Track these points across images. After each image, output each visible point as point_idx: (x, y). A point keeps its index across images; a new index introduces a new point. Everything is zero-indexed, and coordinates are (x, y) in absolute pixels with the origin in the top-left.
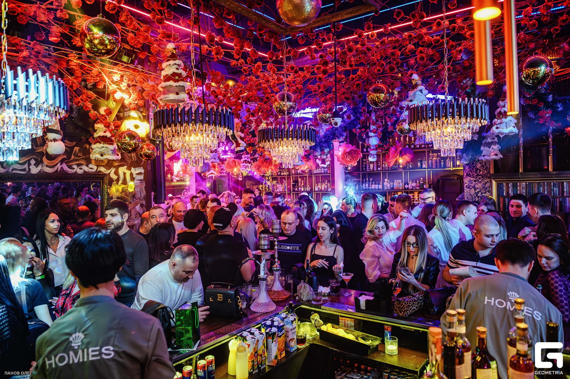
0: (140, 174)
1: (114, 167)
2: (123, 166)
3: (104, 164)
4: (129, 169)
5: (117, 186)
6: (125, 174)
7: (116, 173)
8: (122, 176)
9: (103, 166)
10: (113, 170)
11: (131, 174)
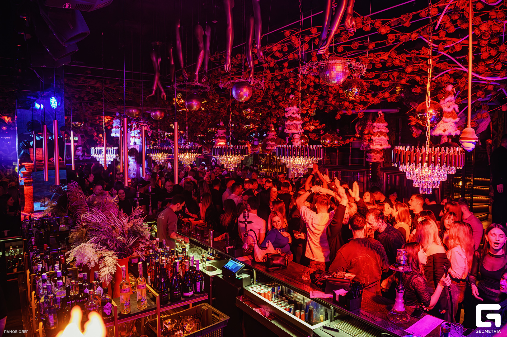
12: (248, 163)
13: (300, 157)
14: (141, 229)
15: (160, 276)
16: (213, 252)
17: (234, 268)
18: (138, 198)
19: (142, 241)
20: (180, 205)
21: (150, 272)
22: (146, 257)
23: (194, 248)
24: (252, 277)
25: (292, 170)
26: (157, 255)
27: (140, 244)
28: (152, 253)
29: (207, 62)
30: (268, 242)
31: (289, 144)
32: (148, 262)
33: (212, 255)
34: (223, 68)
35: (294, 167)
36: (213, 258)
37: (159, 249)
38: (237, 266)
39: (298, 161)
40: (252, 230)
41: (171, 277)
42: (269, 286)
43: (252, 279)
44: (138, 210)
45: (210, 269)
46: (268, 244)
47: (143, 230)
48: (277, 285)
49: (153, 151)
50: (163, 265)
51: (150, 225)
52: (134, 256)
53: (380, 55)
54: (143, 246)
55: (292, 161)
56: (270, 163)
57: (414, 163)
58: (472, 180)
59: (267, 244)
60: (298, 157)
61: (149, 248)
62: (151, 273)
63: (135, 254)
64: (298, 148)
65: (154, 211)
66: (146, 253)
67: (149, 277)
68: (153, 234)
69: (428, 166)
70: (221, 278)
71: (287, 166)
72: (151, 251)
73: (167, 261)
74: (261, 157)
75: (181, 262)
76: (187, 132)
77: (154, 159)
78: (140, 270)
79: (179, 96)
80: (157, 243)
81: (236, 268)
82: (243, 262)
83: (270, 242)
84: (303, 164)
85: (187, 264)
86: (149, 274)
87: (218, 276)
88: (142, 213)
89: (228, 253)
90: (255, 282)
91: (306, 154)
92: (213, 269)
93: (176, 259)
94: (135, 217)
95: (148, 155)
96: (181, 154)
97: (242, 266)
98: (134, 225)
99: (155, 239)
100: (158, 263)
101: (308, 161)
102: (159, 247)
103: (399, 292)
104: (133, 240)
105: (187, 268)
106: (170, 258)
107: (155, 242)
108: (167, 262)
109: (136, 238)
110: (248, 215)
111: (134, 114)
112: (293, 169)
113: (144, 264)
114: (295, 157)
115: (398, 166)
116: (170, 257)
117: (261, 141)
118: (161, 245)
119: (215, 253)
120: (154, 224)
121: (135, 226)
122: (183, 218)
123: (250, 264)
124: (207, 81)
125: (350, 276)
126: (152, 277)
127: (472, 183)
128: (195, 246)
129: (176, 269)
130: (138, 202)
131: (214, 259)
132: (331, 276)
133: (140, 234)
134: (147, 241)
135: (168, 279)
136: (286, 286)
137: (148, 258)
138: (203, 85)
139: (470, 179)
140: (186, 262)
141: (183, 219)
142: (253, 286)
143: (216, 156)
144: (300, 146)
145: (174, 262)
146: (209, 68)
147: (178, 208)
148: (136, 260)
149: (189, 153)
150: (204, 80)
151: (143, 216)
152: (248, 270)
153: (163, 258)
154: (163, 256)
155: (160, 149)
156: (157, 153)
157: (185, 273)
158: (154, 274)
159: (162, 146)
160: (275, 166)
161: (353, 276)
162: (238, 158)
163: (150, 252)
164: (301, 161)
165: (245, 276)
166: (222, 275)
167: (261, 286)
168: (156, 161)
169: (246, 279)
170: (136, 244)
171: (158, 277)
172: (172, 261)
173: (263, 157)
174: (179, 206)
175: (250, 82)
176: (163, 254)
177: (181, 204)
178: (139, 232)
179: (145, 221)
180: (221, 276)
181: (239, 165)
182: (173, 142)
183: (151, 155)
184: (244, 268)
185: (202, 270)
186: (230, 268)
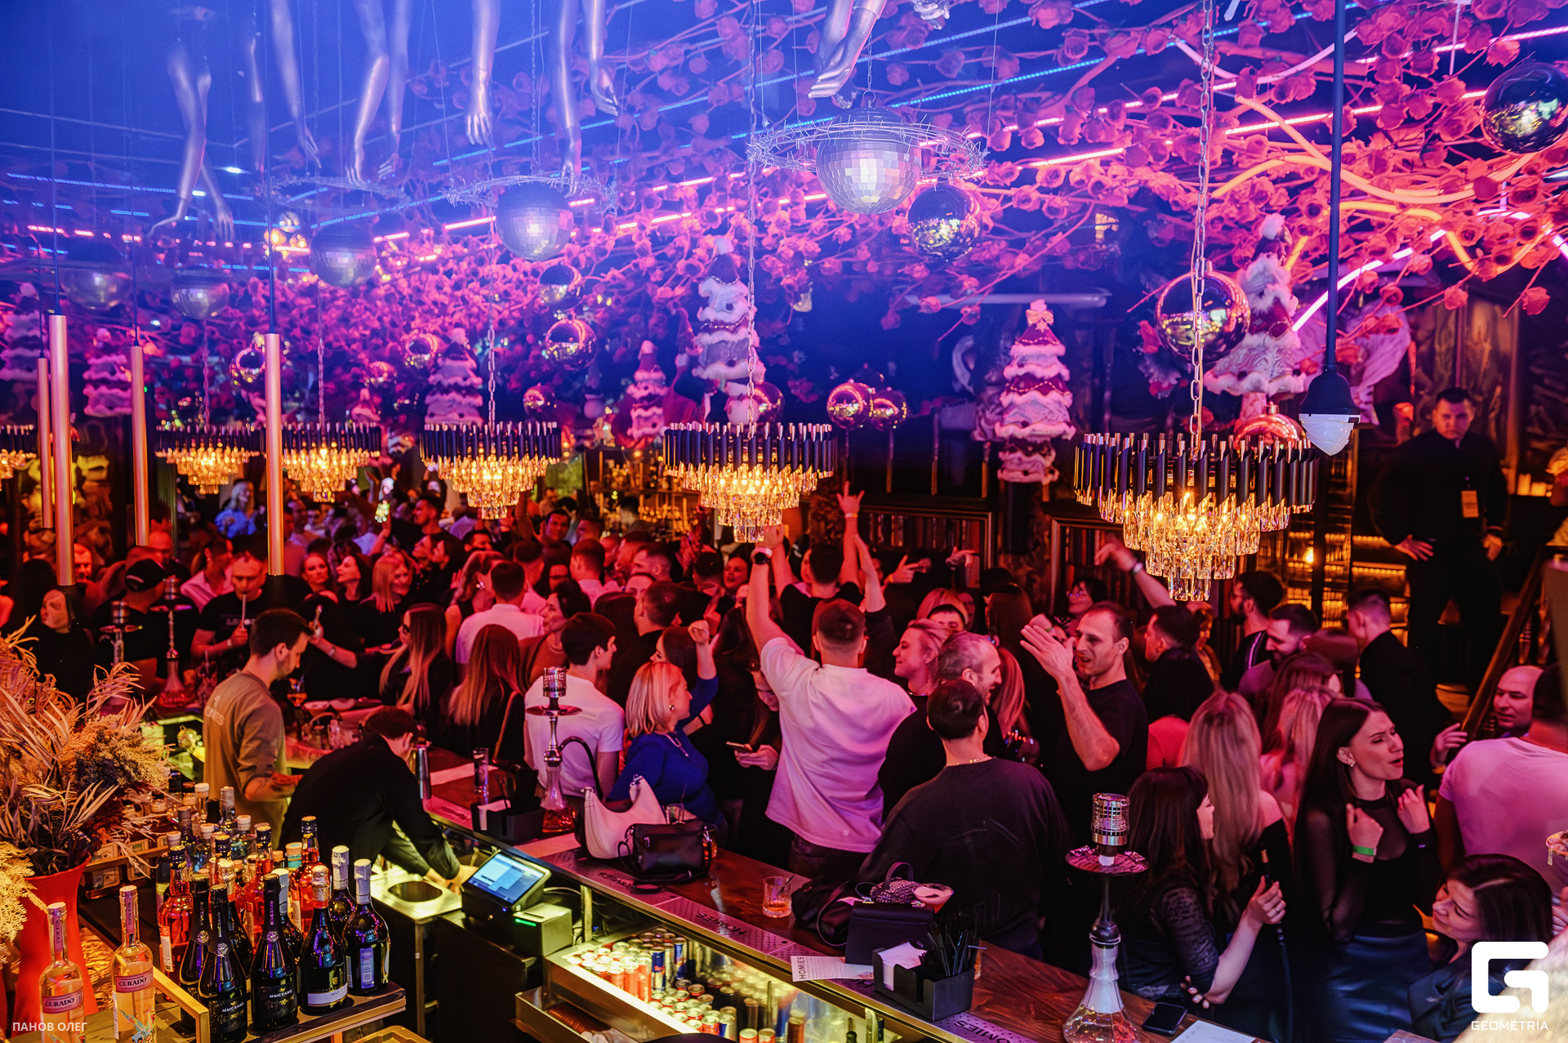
0: (99, 468)
12: (565, 482)
13: (751, 469)
14: (130, 754)
15: (213, 934)
17: (507, 886)
18: (118, 626)
19: (137, 801)
20: (285, 651)
21: (171, 921)
22: (153, 861)
24: (577, 915)
25: (723, 513)
26: (197, 849)
27: (129, 812)
28: (178, 848)
29: (395, 101)
30: (638, 783)
31: (712, 419)
32: (162, 882)
34: (461, 128)
35: (732, 507)
37: (208, 829)
38: (518, 875)
39: (744, 482)
40: (578, 740)
41: (257, 935)
42: (640, 946)
43: (579, 924)
44: (118, 680)
45: (416, 891)
46: (638, 791)
47: (139, 759)
48: (671, 939)
49: (182, 440)
50: (225, 891)
51: (171, 734)
52: (105, 860)
53: (1037, 100)
54: (140, 820)
55: (722, 482)
56: (646, 485)
57: (1149, 494)
58: (1347, 546)
59: (633, 787)
60: (744, 468)
61: (165, 825)
62: (175, 925)
63: (108, 852)
64: (744, 435)
65: (189, 675)
66: (153, 845)
67: (166, 940)
68: (186, 766)
69: (1198, 501)
70: (460, 923)
71: (706, 502)
72: (175, 836)
73: (239, 873)
74: (611, 463)
75: (298, 875)
76: (321, 367)
77: (183, 471)
78: (129, 914)
79: (288, 223)
80: (199, 805)
81: (518, 884)
82: (543, 861)
83: (643, 782)
84: (762, 492)
85: (321, 882)
86: (165, 930)
87: (448, 918)
88: (134, 688)
89: (484, 828)
90: (588, 935)
91: (775, 455)
92: (427, 894)
93: (277, 865)
94: (106, 703)
95: (159, 454)
96: (298, 452)
97: (539, 875)
98: (100, 738)
99: (192, 790)
100: (204, 884)
101: (780, 482)
102: (208, 821)
103: (1101, 946)
104: (95, 796)
105: (324, 896)
106: (250, 861)
107: (190, 800)
108: (239, 880)
109: (112, 790)
110: (564, 682)
111: (102, 294)
112: (728, 510)
113: (146, 888)
114: (735, 469)
115: (1095, 502)
116: (253, 857)
117: (610, 401)
118: (214, 811)
120: (188, 725)
121: (107, 743)
122: (307, 701)
123: (567, 867)
124: (401, 171)
125: (935, 896)
126: (181, 940)
127: (1346, 554)
129: (277, 905)
130: (120, 642)
132: (867, 900)
133: (127, 774)
134: (158, 796)
135: (246, 943)
136: (705, 941)
137: (163, 865)
138: (382, 191)
139: (1342, 542)
140: (316, 875)
141: (308, 706)
142: (582, 948)
143: (436, 460)
144: (753, 429)
145: (269, 877)
146: (405, 123)
147: (280, 664)
148: (113, 877)
149: (330, 448)
150: (385, 170)
151: (140, 702)
152: (563, 888)
153: (225, 863)
154: (225, 856)
155: (210, 431)
156: (197, 448)
157: (313, 915)
158: (185, 928)
159: (218, 417)
160: (665, 497)
161: (946, 894)
162: (521, 471)
163: (168, 841)
164: (758, 483)
165: (550, 912)
166: (463, 915)
167: (610, 947)
168: (193, 481)
169: (553, 924)
170: (110, 815)
171: (203, 938)
172: (262, 870)
173: (620, 462)
174: (281, 657)
175: (566, 187)
176: (223, 848)
177: (289, 647)
178: (122, 768)
179: (151, 717)
180: (458, 920)
181: (525, 495)
182: (263, 403)
183: (171, 455)
184: (548, 884)
185: (383, 897)
186: (494, 888)
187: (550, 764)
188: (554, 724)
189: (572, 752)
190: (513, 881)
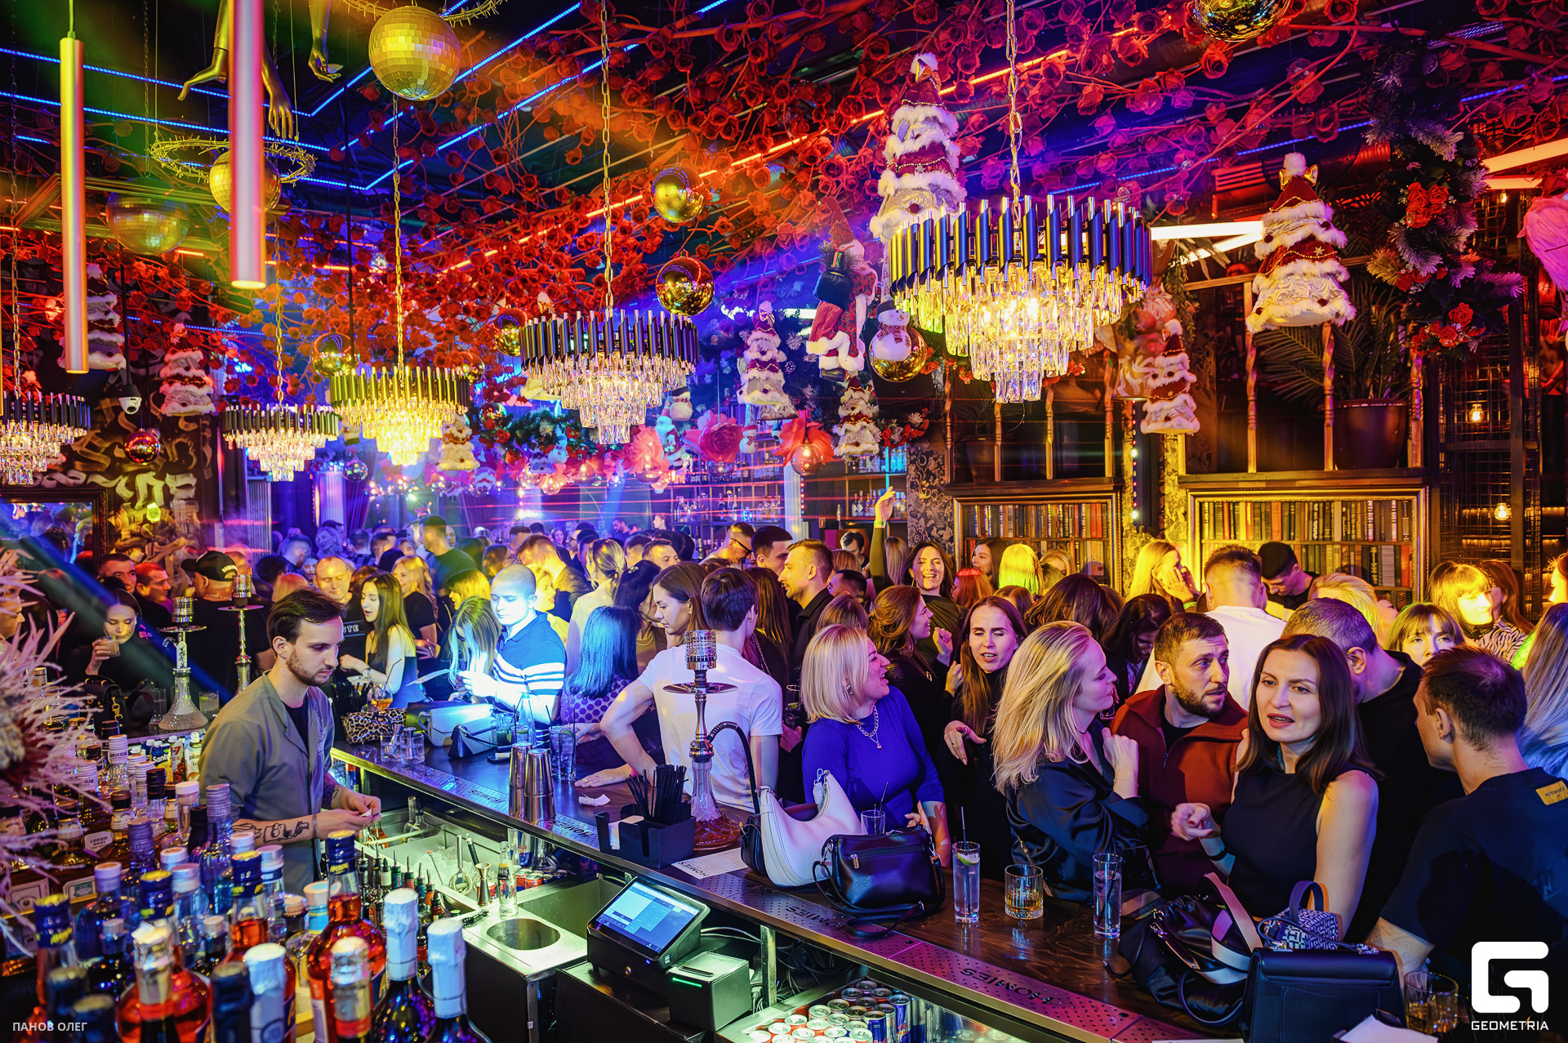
0: (187, 487)
1: (125, 474)
2: (145, 471)
3: (102, 470)
4: (160, 477)
5: (133, 512)
6: (150, 488)
7: (131, 486)
8: (143, 492)
9: (101, 473)
10: (124, 480)
11: (166, 488)
16: (534, 845)
17: (650, 927)
23: (440, 836)
24: (756, 967)
30: (822, 781)
33: (529, 861)
36: (534, 876)
38: (665, 912)
40: (730, 725)
43: (759, 981)
45: (523, 933)
46: (824, 791)
70: (586, 979)
81: (664, 924)
82: (697, 892)
83: (830, 778)
87: (570, 971)
89: (615, 847)
90: (773, 997)
92: (539, 937)
97: (693, 911)
110: (712, 650)
119: (541, 853)
123: (731, 897)
128: (446, 824)
130: (183, 645)
131: (542, 882)
142: (765, 1016)
152: (728, 930)
165: (718, 966)
166: (590, 968)
167: (805, 1012)
169: (725, 982)
180: (582, 973)
184: (706, 923)
185: (483, 941)
186: (632, 929)
187: (697, 759)
188: (701, 705)
189: (725, 742)
190: (658, 920)
